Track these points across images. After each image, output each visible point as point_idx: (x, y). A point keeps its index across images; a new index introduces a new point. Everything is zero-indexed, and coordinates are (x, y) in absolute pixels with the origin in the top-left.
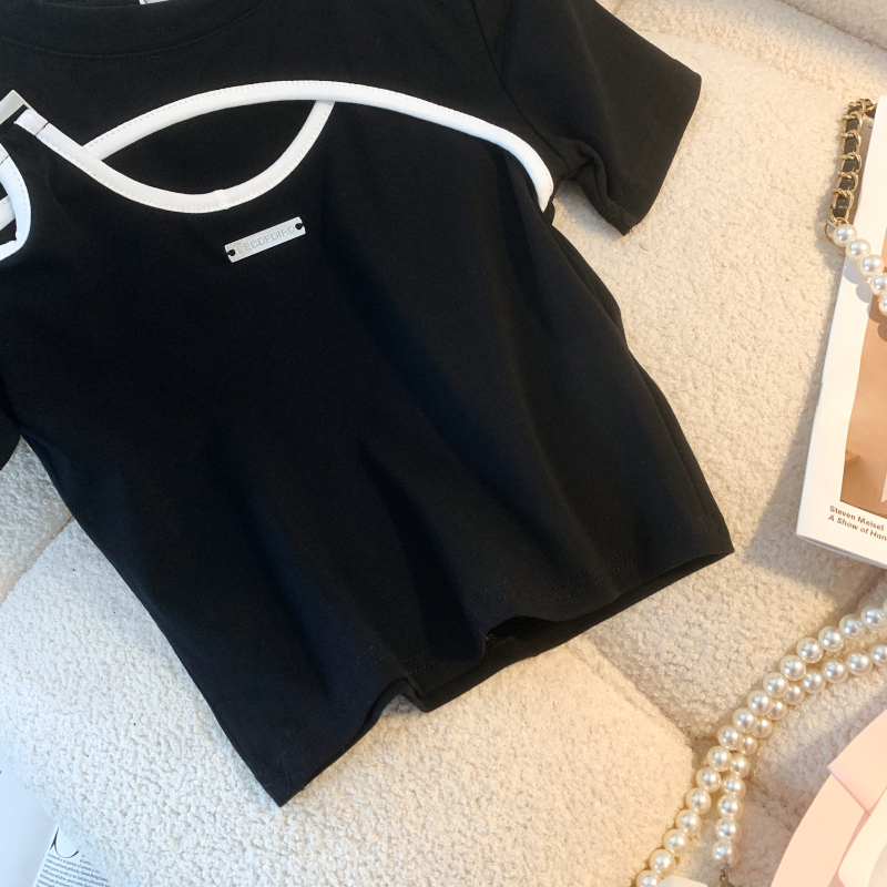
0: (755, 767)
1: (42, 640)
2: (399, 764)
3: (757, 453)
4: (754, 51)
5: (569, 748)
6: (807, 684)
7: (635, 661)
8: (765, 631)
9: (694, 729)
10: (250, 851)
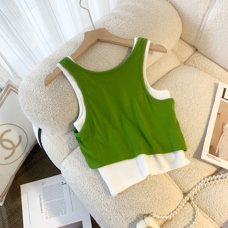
1: (79, 160)
4: (211, 73)
5: (163, 190)
7: (175, 178)
9: (184, 191)
10: (110, 199)
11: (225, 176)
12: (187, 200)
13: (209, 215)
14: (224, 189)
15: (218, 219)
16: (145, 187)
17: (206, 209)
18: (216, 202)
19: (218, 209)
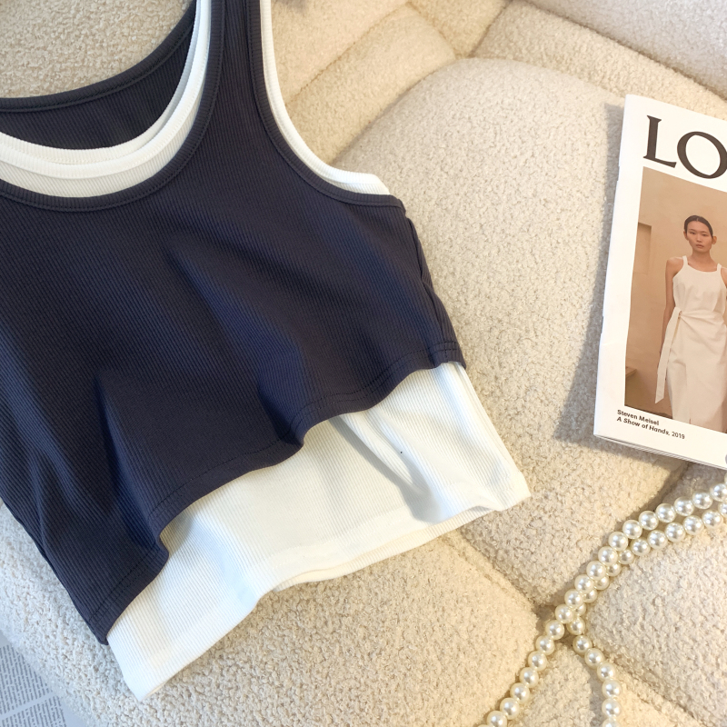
2: (309, 627)
7: (491, 546)
8: (590, 523)
9: (538, 599)
10: (194, 697)
11: (711, 497)
12: (558, 637)
13: (662, 689)
14: (713, 561)
15: (707, 705)
16: (352, 612)
17: (648, 664)
18: (686, 624)
19: (701, 658)
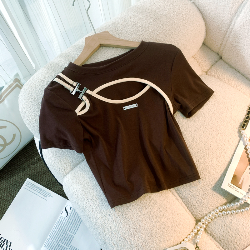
0: (207, 227)
2: (143, 213)
3: (218, 170)
6: (219, 214)
8: (213, 203)
9: (197, 218)
13: (223, 246)
14: (241, 219)
16: (153, 211)
17: (220, 239)
18: (231, 232)
19: (233, 240)
